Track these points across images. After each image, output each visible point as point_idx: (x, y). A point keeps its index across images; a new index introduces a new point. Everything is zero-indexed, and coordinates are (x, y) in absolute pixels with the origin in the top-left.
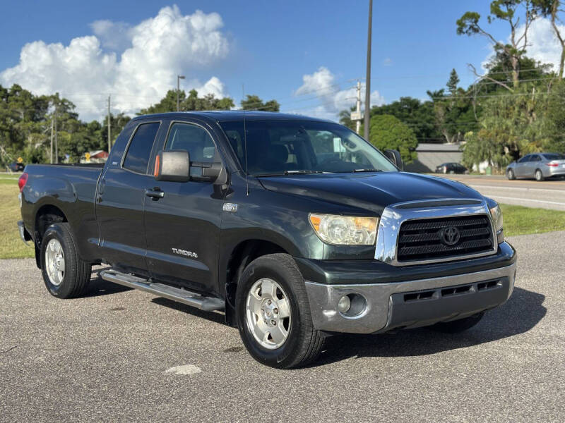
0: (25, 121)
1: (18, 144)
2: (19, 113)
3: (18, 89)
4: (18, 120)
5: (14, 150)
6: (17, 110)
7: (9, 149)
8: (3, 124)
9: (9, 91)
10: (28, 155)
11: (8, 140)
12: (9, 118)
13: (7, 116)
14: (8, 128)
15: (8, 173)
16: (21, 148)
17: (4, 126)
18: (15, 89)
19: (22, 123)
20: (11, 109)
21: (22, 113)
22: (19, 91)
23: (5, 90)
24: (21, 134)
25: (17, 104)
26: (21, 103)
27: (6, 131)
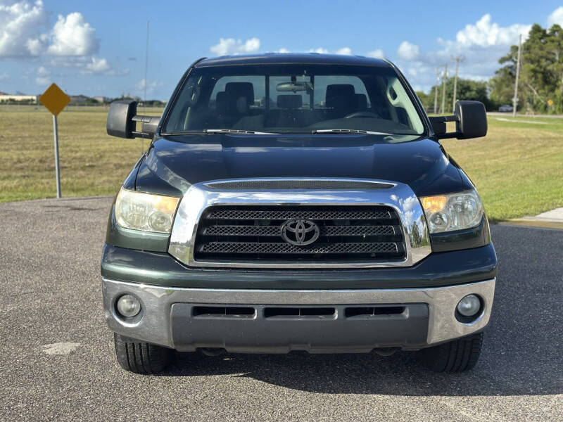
0: (559, 62)
1: (551, 86)
2: (554, 54)
3: (558, 29)
4: (553, 61)
5: (547, 92)
6: (553, 51)
7: (541, 91)
8: (537, 66)
9: (548, 32)
10: (558, 97)
11: (541, 82)
12: (544, 60)
13: (542, 57)
14: (542, 70)
15: (530, 116)
16: (553, 90)
17: (538, 68)
18: (555, 29)
19: (556, 64)
20: (546, 50)
21: (557, 53)
22: (557, 31)
23: (544, 31)
24: (555, 76)
25: (553, 45)
26: (557, 44)
27: (540, 72)
